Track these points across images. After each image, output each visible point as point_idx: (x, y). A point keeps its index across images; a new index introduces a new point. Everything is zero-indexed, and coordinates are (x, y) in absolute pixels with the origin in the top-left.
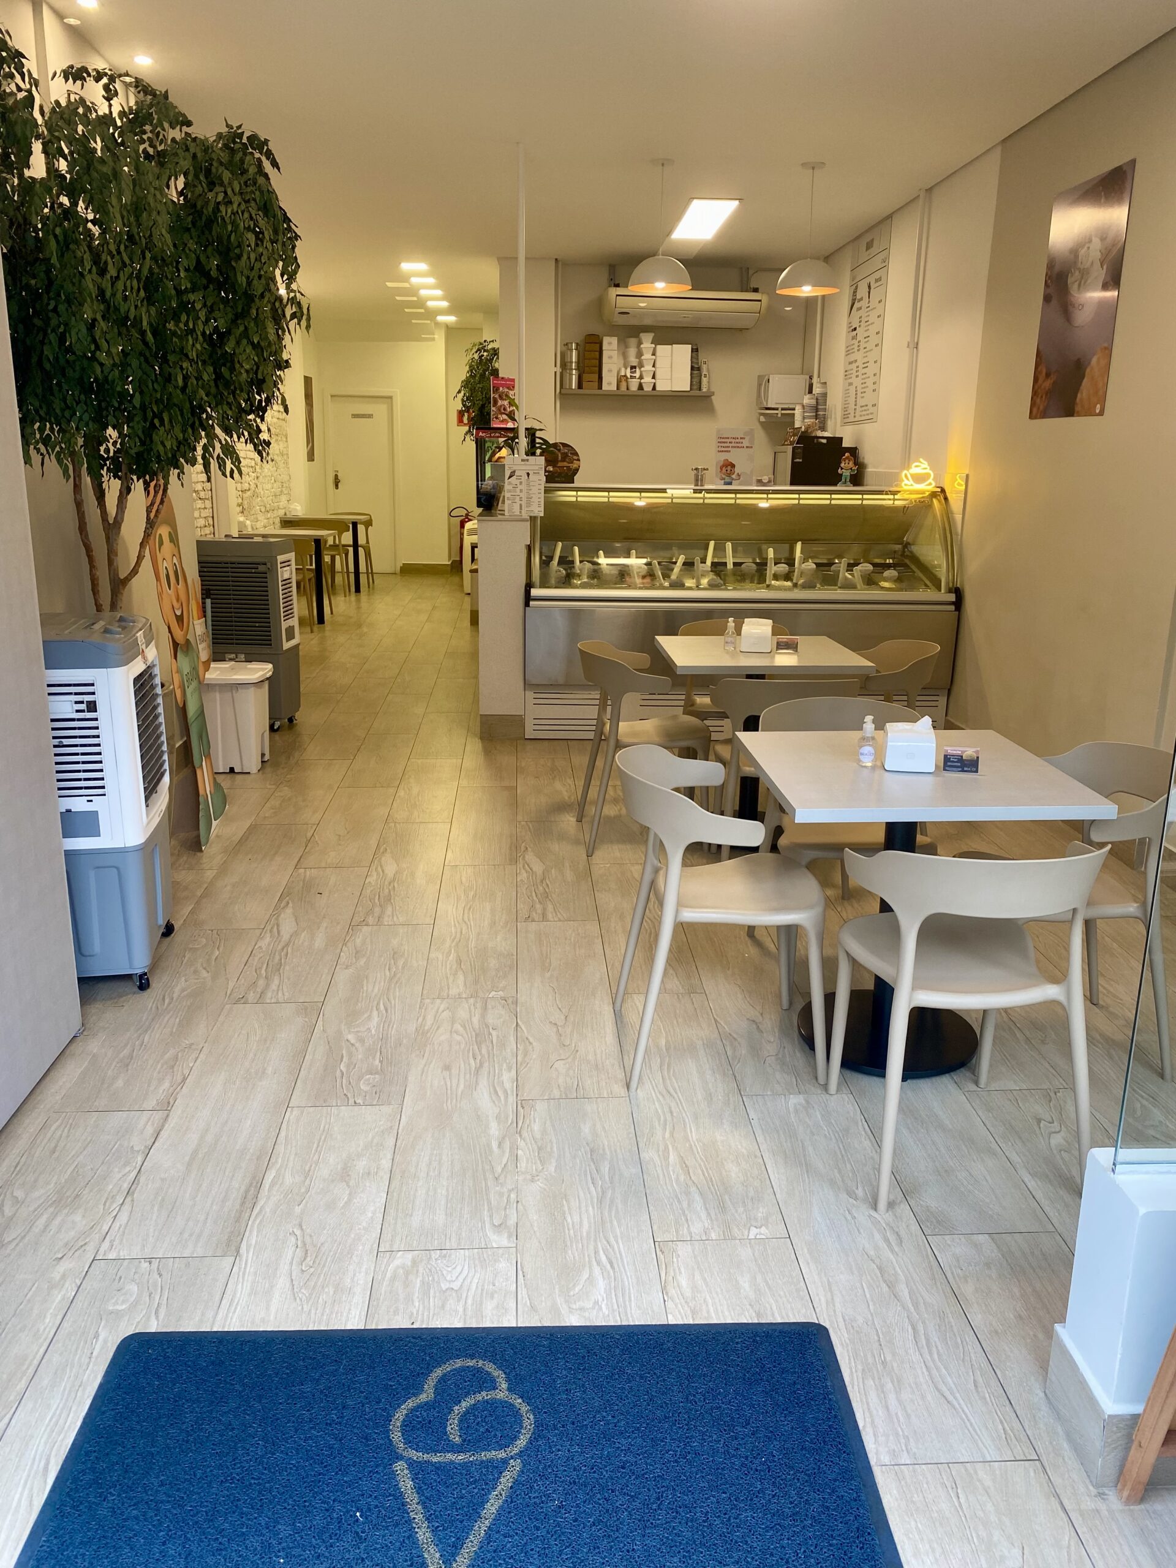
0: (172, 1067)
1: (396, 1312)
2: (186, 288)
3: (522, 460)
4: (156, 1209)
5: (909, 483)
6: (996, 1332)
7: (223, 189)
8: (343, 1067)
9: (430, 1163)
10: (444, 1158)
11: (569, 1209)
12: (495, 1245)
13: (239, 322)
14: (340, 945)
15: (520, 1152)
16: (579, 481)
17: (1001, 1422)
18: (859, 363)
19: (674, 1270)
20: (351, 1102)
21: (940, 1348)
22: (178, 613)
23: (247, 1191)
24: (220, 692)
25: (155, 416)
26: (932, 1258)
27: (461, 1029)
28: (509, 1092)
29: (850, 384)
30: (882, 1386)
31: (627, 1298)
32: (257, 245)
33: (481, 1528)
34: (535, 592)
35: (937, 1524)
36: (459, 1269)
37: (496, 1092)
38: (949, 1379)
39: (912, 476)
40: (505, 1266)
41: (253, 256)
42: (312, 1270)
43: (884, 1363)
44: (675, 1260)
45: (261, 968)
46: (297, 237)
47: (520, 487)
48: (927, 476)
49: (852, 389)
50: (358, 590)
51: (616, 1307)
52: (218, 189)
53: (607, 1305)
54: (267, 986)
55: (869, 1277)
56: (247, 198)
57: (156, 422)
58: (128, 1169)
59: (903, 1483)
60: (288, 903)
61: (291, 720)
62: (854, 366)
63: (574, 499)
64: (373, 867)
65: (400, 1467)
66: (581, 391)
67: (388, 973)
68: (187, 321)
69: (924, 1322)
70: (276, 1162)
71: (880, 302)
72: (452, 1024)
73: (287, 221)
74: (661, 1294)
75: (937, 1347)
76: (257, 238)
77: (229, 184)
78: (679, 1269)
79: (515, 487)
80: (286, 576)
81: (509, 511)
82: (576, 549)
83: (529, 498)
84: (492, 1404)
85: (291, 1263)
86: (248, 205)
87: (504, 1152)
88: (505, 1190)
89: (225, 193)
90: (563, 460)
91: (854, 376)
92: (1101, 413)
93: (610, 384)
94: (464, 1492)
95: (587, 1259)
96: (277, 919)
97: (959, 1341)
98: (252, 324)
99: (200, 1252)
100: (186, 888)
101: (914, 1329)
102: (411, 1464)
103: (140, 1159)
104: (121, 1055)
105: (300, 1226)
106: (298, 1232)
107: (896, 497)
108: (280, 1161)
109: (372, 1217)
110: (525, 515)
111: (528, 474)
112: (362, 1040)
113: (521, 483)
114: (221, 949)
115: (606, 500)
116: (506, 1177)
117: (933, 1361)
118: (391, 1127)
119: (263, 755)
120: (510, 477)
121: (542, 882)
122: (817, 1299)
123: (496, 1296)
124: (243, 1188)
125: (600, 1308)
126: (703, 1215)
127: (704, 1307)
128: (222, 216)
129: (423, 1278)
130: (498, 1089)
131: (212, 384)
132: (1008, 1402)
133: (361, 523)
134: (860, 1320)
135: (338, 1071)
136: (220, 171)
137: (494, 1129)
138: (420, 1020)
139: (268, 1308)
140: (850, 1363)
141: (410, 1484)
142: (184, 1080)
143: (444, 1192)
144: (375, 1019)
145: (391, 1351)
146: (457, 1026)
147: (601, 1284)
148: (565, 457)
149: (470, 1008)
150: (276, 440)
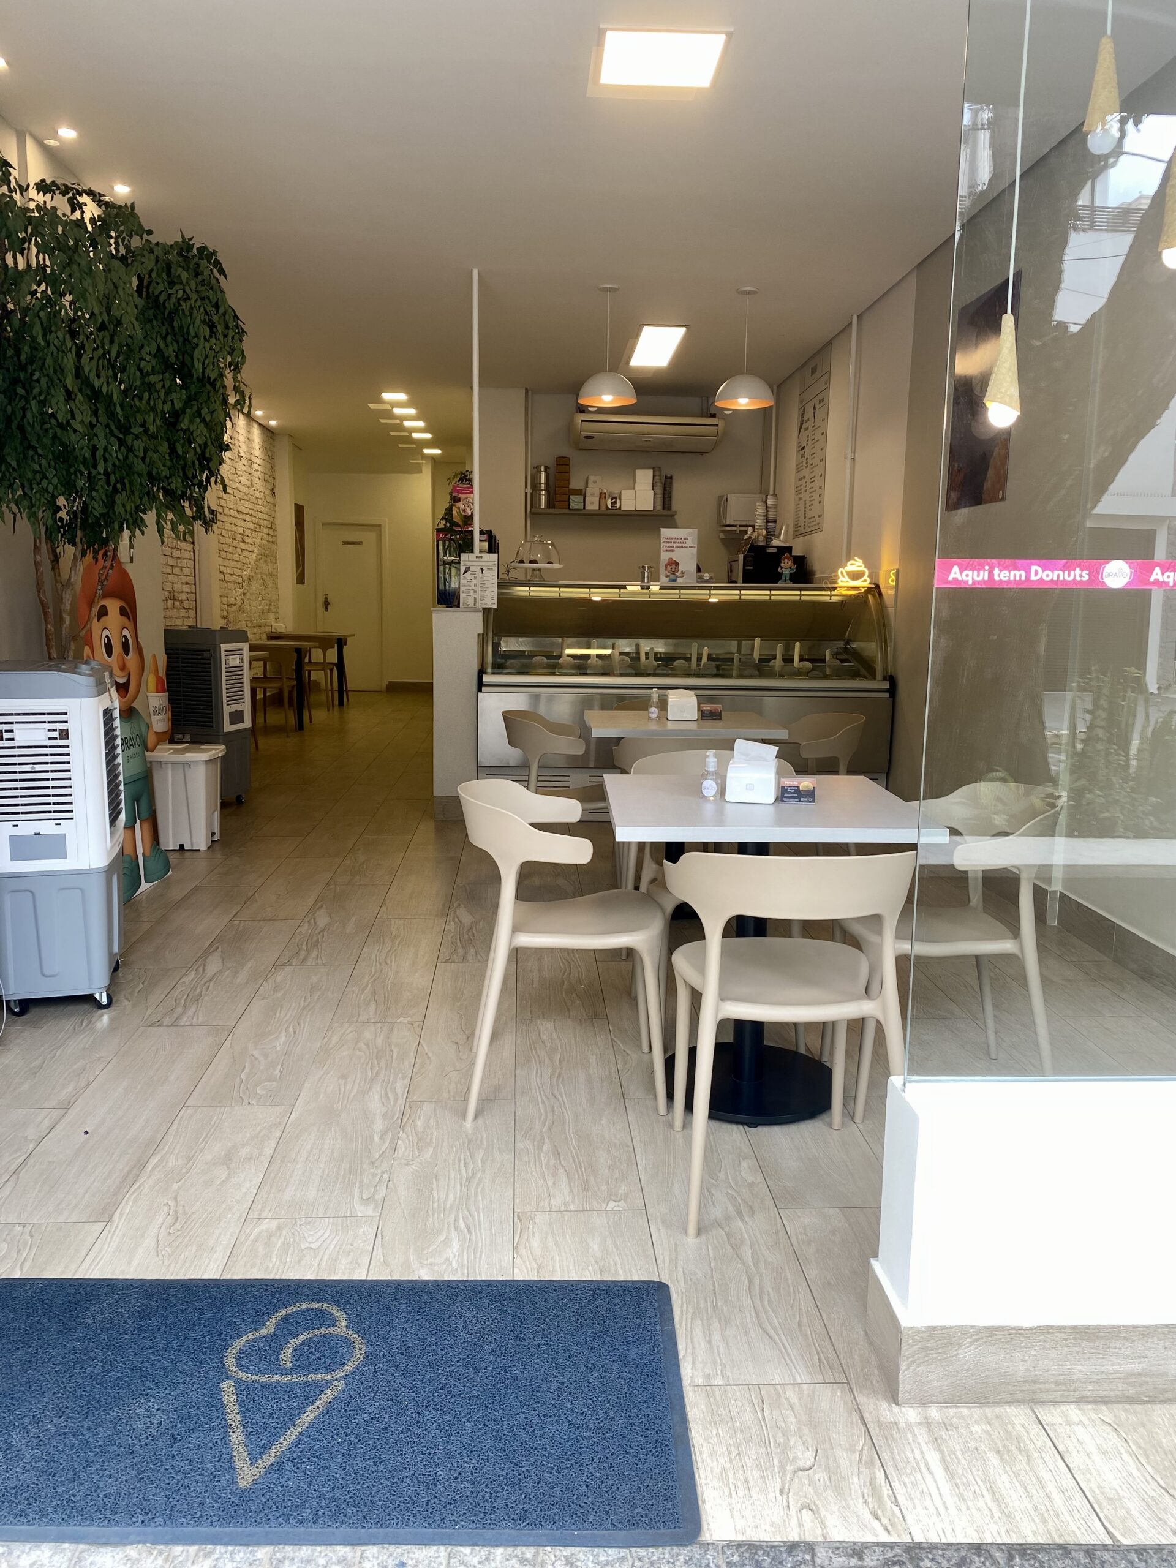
0: (79, 1075)
1: (253, 1266)
3: (477, 557)
4: (38, 1186)
5: (845, 580)
6: (829, 1284)
7: (182, 287)
8: (243, 1076)
9: (311, 1151)
10: (326, 1147)
11: (438, 1186)
12: (360, 1214)
13: (194, 403)
14: (261, 981)
15: (400, 1142)
17: (818, 1353)
18: (807, 479)
19: (528, 1235)
20: (246, 1102)
21: (772, 1296)
22: (121, 681)
23: (129, 1172)
26: (780, 1227)
27: (364, 1047)
28: (400, 1096)
29: (800, 499)
30: (709, 1325)
31: (478, 1256)
32: (211, 336)
33: (293, 1433)
34: (486, 679)
35: (738, 1432)
36: (320, 1234)
37: (387, 1096)
38: (775, 1319)
39: (848, 573)
40: (367, 1231)
41: (207, 348)
42: (179, 1233)
43: (715, 1308)
44: (531, 1226)
45: (180, 999)
46: (244, 332)
47: (474, 582)
48: (861, 574)
49: (802, 503)
50: (341, 706)
51: (466, 1262)
52: (177, 287)
53: (457, 1261)
54: (184, 1012)
55: (715, 1241)
56: (202, 296)
58: (18, 1154)
59: (712, 1399)
60: (218, 948)
62: (803, 481)
63: (527, 594)
64: (307, 919)
65: (228, 1387)
66: (549, 511)
67: (302, 1003)
69: (761, 1276)
70: (163, 1149)
71: (823, 420)
72: (356, 1043)
73: (235, 318)
74: (511, 1253)
75: (769, 1295)
76: (212, 332)
77: (187, 282)
78: (533, 1233)
79: (470, 582)
81: (464, 604)
83: (483, 591)
84: (326, 1340)
85: (160, 1228)
86: (203, 302)
87: (384, 1142)
88: (379, 1171)
89: (184, 290)
91: (803, 491)
92: (1003, 499)
94: (283, 1405)
95: (446, 1225)
96: (204, 960)
97: (792, 1290)
98: (205, 405)
99: (74, 1218)
101: (750, 1281)
102: (238, 1382)
103: (32, 1146)
104: (32, 1065)
105: (175, 1199)
106: (172, 1204)
107: (833, 593)
108: (166, 1148)
109: (246, 1193)
110: (479, 607)
111: (482, 570)
112: (266, 1056)
113: (475, 578)
114: (146, 984)
116: (382, 1162)
117: (763, 1306)
118: (279, 1123)
119: (213, 834)
120: (465, 573)
121: (469, 931)
122: (661, 1257)
123: (352, 1253)
124: (127, 1169)
125: (451, 1264)
126: (566, 1192)
127: (551, 1263)
129: (285, 1239)
130: (389, 1093)
132: (827, 1338)
134: (700, 1274)
135: (238, 1078)
136: (179, 272)
137: (379, 1124)
138: (326, 1039)
139: (130, 1263)
140: (682, 1307)
141: (233, 1397)
142: (89, 1084)
143: (320, 1173)
144: (283, 1039)
145: (242, 1295)
146: (362, 1045)
147: (456, 1245)
149: (376, 1030)
150: (265, 561)
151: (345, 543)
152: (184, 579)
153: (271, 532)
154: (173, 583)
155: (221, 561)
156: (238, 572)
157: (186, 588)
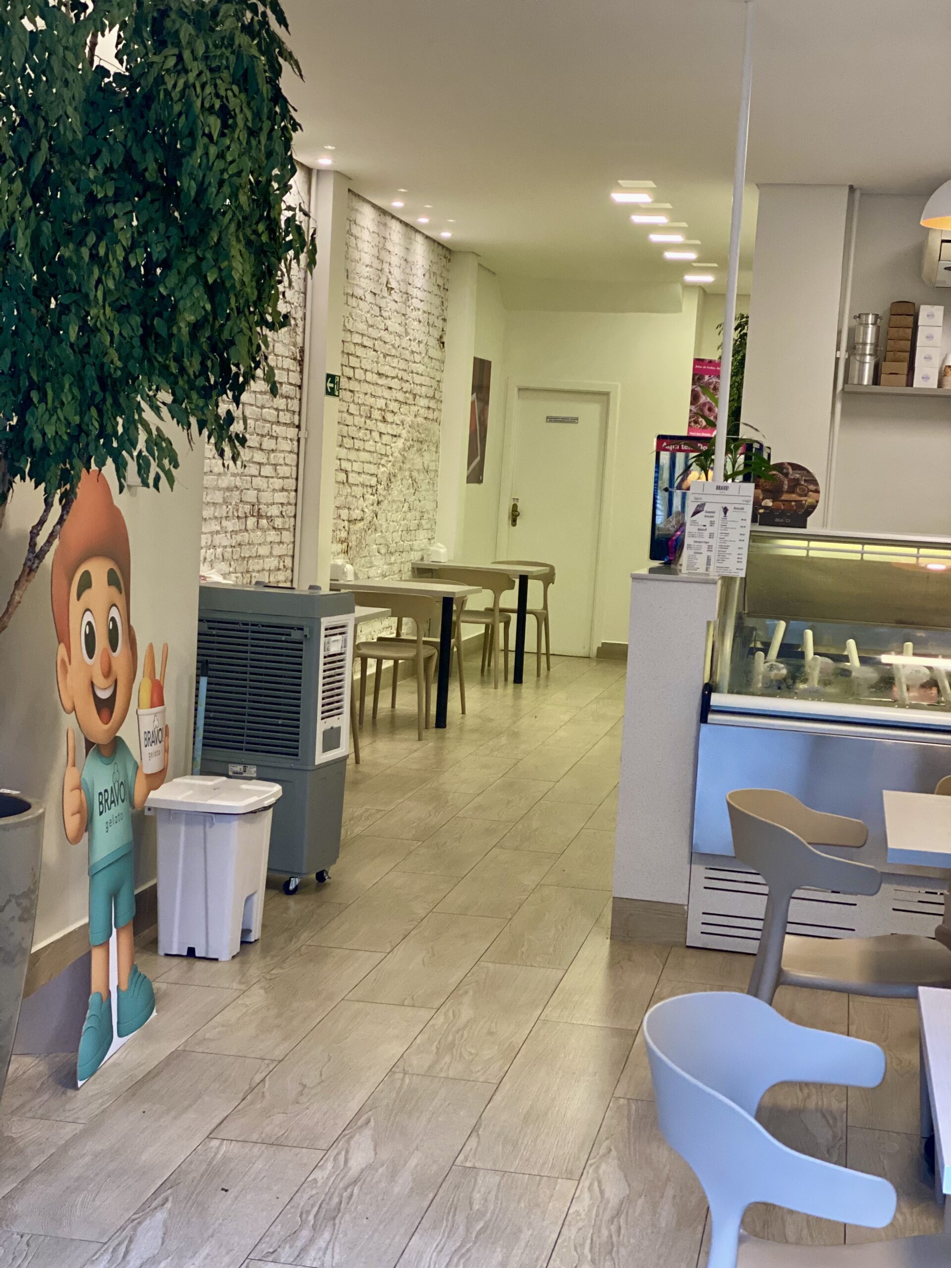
2: (106, 196)
3: (718, 488)
7: (176, 51)
13: (188, 250)
16: (813, 524)
22: (104, 695)
24: (188, 823)
25: (32, 385)
32: (222, 135)
34: (716, 699)
41: (213, 151)
46: (296, 126)
47: (710, 529)
50: (518, 679)
52: (171, 51)
56: (213, 66)
57: (35, 396)
60: (167, 1200)
61: (321, 877)
63: (803, 553)
64: (334, 1152)
66: (877, 389)
68: (95, 246)
73: (281, 101)
76: (225, 125)
77: (189, 43)
79: (702, 529)
80: (335, 649)
81: (689, 566)
82: (809, 634)
83: (724, 548)
86: (217, 75)
89: (180, 58)
90: (791, 490)
93: (926, 378)
96: (135, 1229)
98: (209, 255)
100: (20, 1152)
110: (714, 574)
111: (725, 510)
113: (712, 524)
115: (858, 557)
119: (246, 932)
120: (695, 513)
121: (611, 1220)
128: (166, 90)
131: (136, 342)
133: (536, 578)
136: (177, 25)
148: (794, 485)
150: (419, 450)
151: (551, 419)
152: (277, 483)
153: (432, 404)
154: (259, 490)
155: (343, 453)
156: (372, 469)
157: (280, 497)
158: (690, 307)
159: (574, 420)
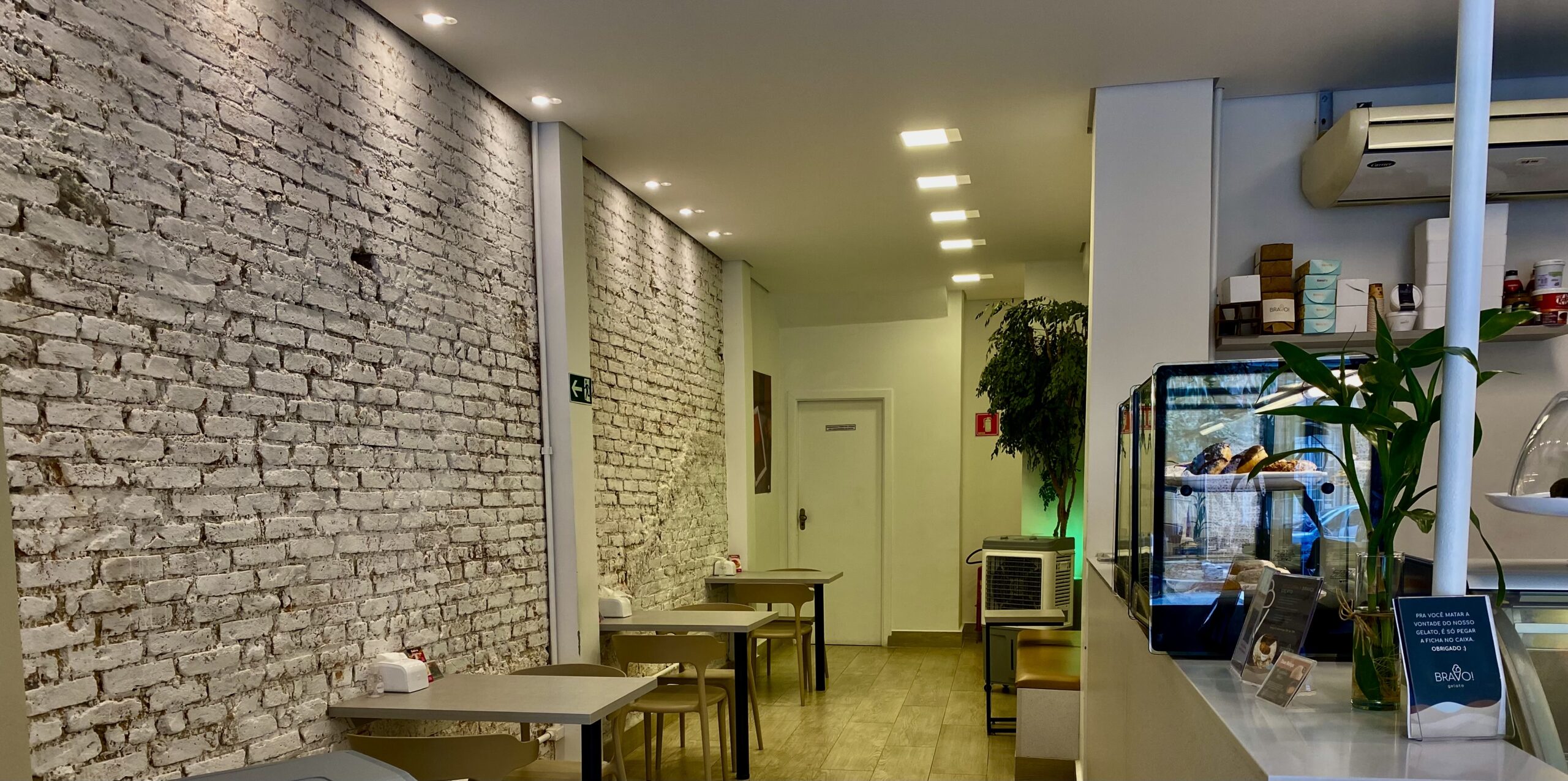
150: (704, 463)
151: (830, 428)
152: (513, 513)
153: (715, 417)
154: (482, 524)
155: (610, 471)
156: (650, 486)
157: (520, 530)
158: (955, 310)
159: (852, 427)
